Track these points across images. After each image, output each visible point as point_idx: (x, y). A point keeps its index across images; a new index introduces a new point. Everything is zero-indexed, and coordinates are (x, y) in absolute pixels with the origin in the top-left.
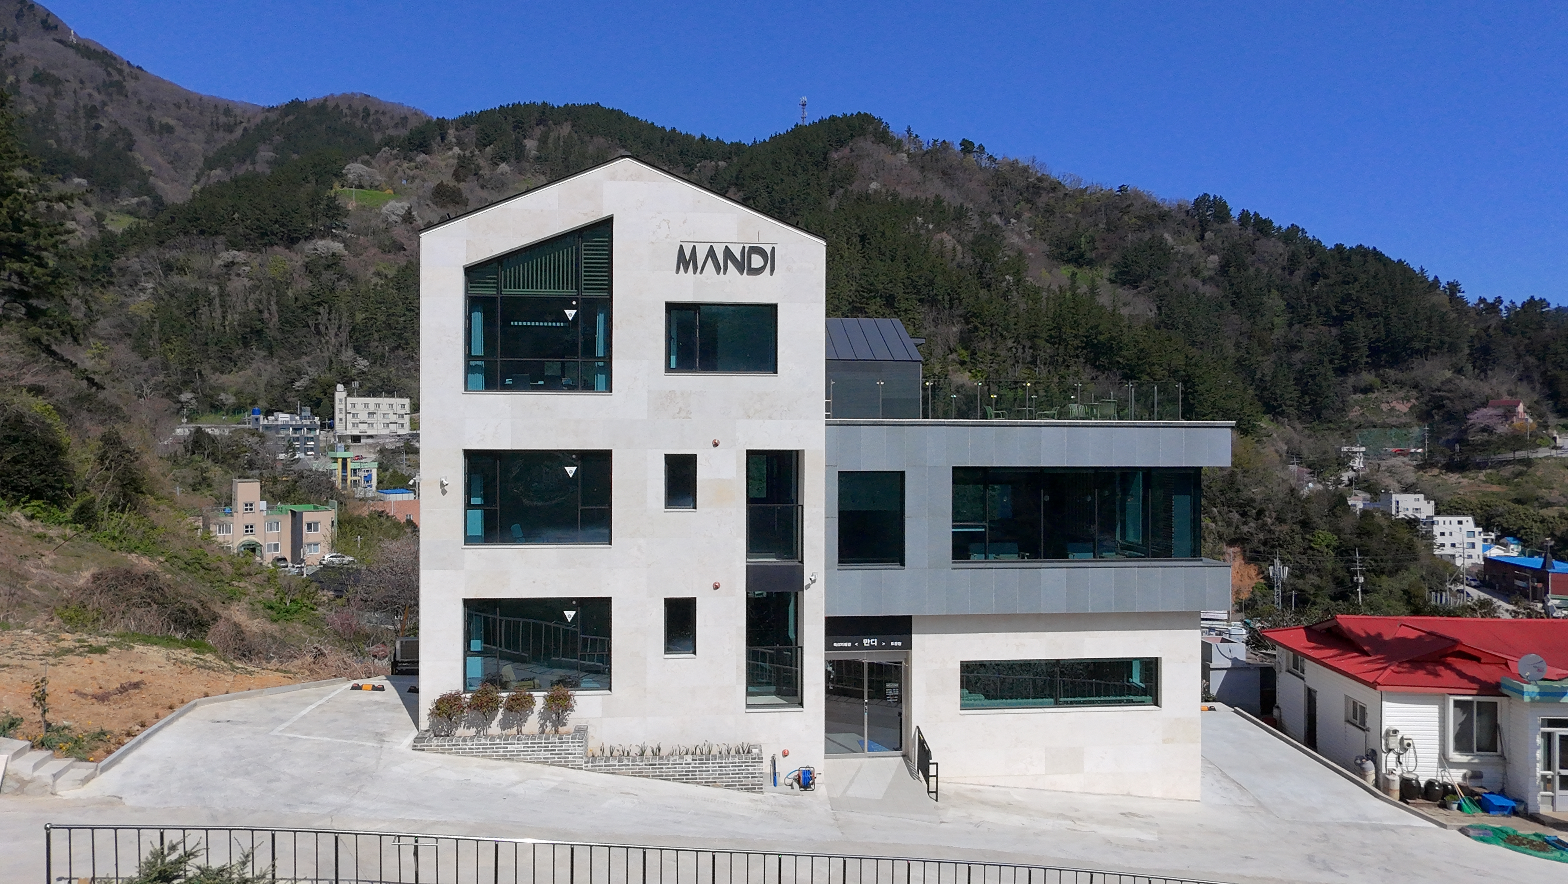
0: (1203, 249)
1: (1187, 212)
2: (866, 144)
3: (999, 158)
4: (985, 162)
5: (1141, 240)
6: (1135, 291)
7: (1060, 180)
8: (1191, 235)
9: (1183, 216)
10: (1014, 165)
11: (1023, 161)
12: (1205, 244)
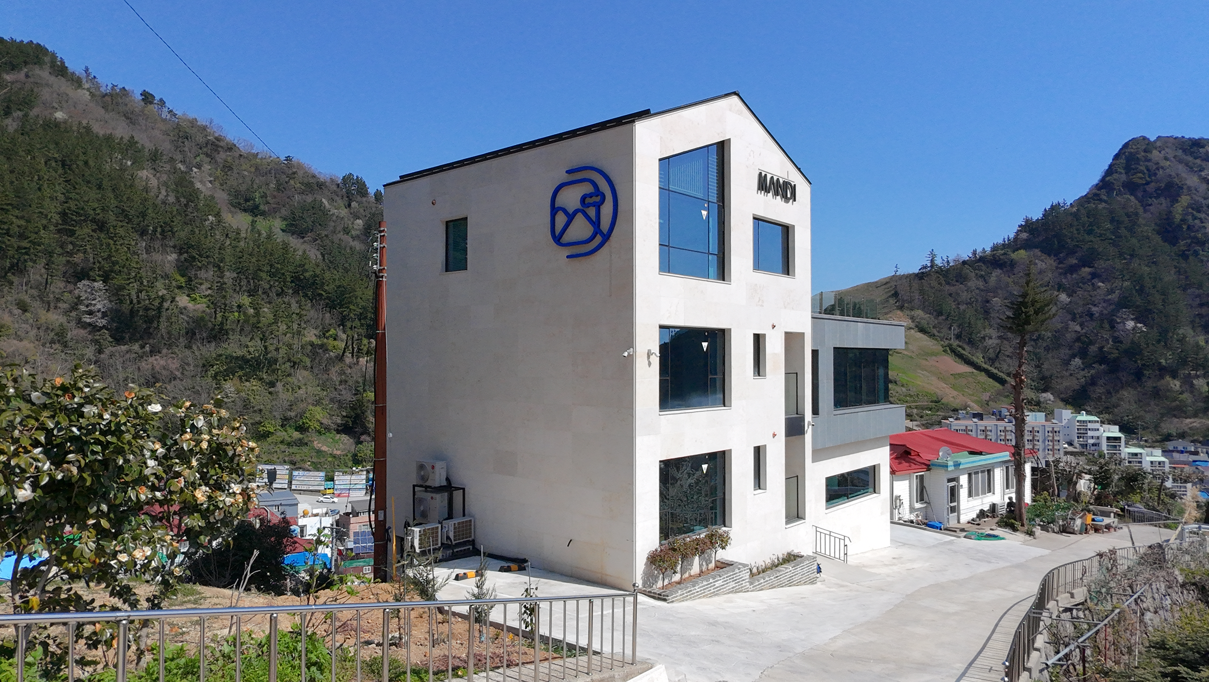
0: (351, 214)
1: (338, 185)
2: (43, 74)
3: (179, 113)
4: (165, 114)
5: (305, 201)
6: (302, 240)
7: (235, 142)
8: (341, 203)
9: (334, 188)
10: (193, 123)
11: (202, 121)
12: (352, 211)
